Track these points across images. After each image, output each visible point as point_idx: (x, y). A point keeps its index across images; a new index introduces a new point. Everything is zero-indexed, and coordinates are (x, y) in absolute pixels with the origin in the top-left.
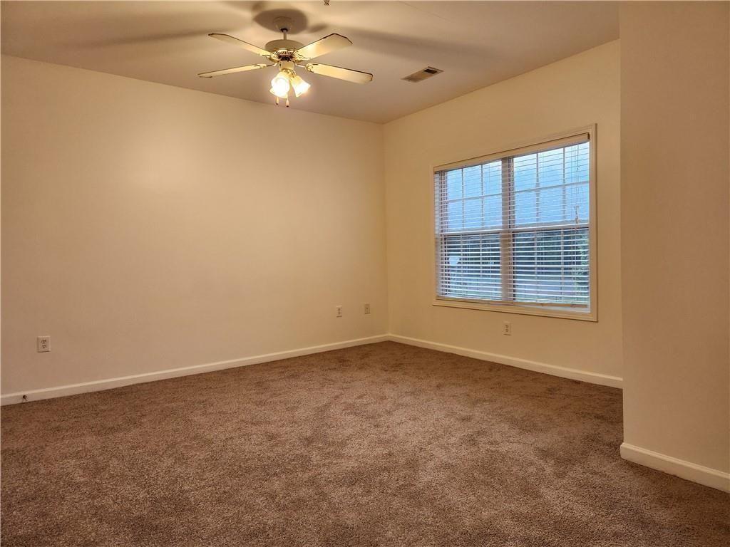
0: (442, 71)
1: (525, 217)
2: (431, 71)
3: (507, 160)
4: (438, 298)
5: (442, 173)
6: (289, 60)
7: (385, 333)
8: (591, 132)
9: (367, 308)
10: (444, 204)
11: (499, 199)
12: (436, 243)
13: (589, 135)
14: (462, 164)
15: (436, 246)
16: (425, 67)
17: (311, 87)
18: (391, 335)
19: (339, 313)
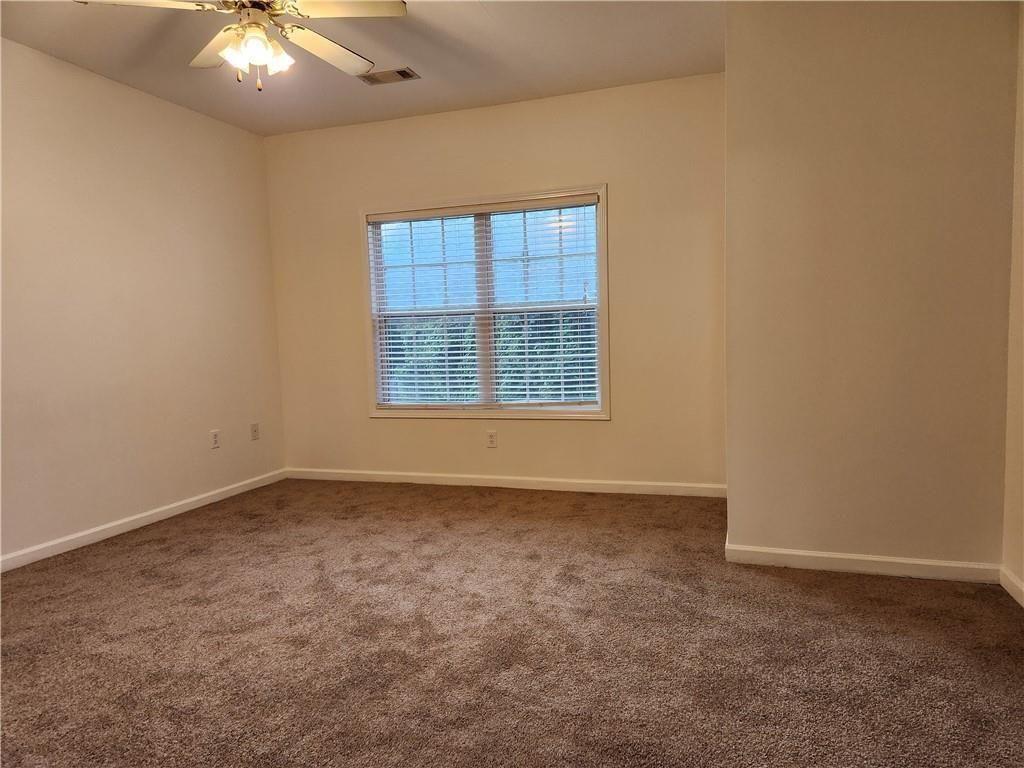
0: (419, 77)
1: (510, 294)
2: (405, 74)
3: (482, 217)
4: (380, 407)
5: (377, 225)
6: (264, 9)
7: (282, 467)
8: (601, 192)
9: (255, 431)
10: (380, 269)
11: (472, 270)
12: (374, 326)
13: (598, 197)
14: (412, 216)
15: (374, 332)
16: (401, 66)
17: (295, 64)
18: (290, 470)
19: (216, 442)
